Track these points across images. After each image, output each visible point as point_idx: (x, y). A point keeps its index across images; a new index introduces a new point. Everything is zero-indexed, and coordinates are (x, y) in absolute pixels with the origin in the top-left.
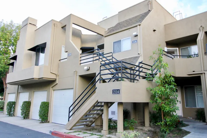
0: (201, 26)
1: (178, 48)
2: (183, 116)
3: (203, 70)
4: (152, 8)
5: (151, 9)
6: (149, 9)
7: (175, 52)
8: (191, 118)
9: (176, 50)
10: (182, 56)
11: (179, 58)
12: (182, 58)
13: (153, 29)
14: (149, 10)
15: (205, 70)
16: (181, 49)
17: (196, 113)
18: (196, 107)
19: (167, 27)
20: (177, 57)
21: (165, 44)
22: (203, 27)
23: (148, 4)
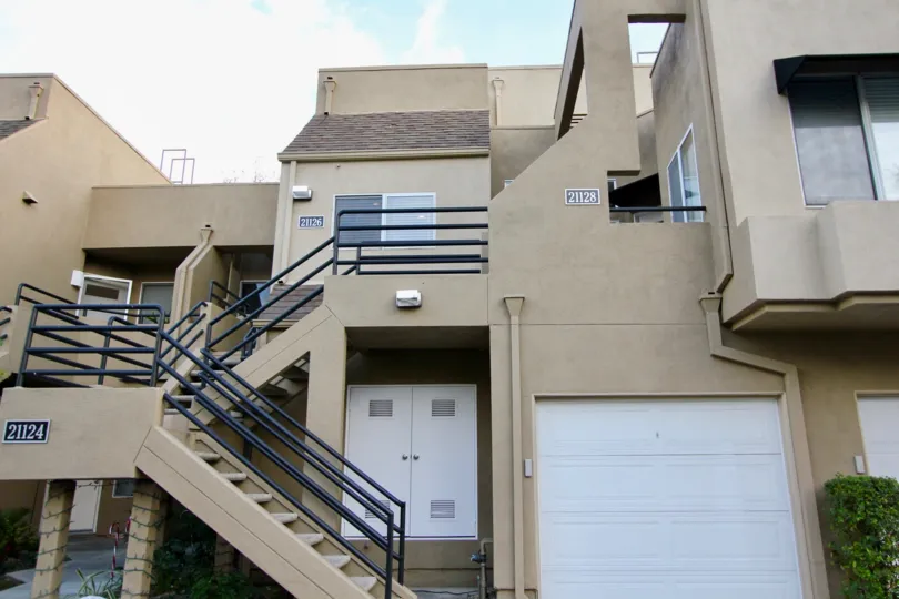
0: (208, 226)
1: (131, 282)
2: (95, 531)
4: (41, 112)
5: (36, 115)
6: (28, 113)
7: (120, 295)
9: (124, 285)
13: (25, 194)
14: (27, 118)
16: (145, 286)
19: (103, 197)
21: (81, 258)
22: (212, 231)
23: (29, 95)
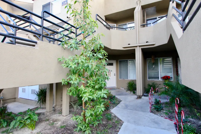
1: (116, 24)
2: (116, 87)
3: (138, 43)
8: (123, 89)
10: (118, 28)
11: (117, 29)
12: (119, 30)
15: (139, 43)
17: (127, 85)
18: (128, 79)
20: (115, 29)
21: (104, 18)
22: (140, 1)
